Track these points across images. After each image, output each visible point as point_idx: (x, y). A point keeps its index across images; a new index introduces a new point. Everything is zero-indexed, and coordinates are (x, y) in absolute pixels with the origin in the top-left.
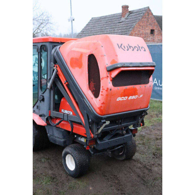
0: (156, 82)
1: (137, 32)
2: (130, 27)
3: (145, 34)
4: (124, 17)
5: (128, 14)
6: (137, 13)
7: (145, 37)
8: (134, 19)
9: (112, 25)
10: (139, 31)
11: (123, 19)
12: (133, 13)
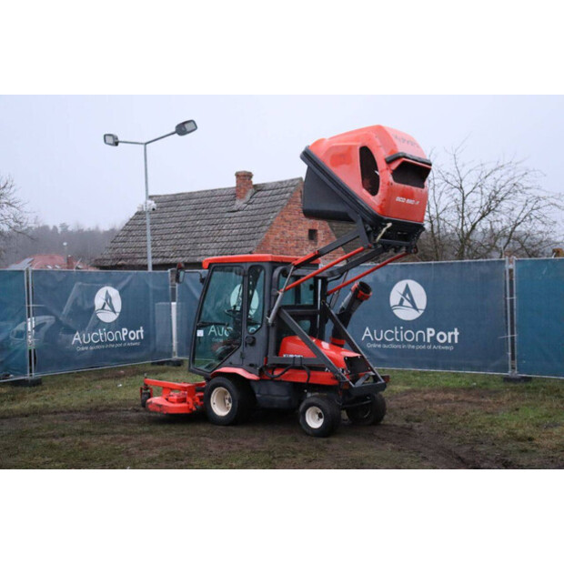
0: (370, 335)
1: (278, 236)
2: (260, 223)
3: (298, 240)
4: (241, 198)
5: (251, 191)
6: (275, 191)
7: (297, 247)
8: (269, 205)
9: (212, 216)
10: (283, 233)
11: (239, 203)
12: (265, 190)
